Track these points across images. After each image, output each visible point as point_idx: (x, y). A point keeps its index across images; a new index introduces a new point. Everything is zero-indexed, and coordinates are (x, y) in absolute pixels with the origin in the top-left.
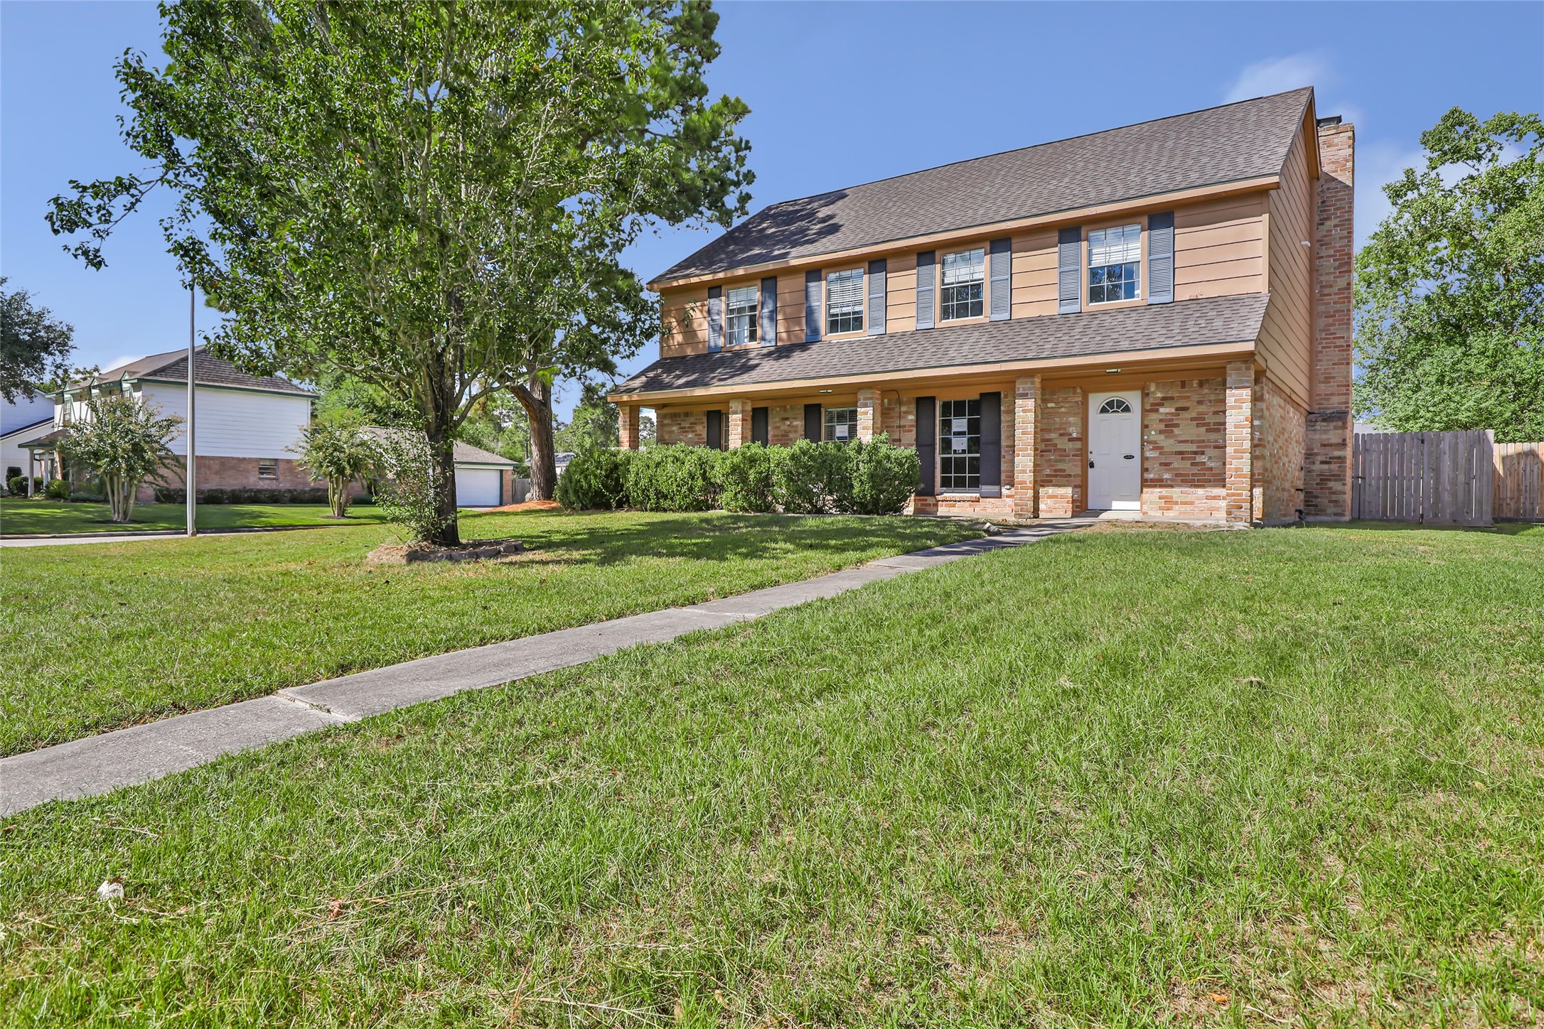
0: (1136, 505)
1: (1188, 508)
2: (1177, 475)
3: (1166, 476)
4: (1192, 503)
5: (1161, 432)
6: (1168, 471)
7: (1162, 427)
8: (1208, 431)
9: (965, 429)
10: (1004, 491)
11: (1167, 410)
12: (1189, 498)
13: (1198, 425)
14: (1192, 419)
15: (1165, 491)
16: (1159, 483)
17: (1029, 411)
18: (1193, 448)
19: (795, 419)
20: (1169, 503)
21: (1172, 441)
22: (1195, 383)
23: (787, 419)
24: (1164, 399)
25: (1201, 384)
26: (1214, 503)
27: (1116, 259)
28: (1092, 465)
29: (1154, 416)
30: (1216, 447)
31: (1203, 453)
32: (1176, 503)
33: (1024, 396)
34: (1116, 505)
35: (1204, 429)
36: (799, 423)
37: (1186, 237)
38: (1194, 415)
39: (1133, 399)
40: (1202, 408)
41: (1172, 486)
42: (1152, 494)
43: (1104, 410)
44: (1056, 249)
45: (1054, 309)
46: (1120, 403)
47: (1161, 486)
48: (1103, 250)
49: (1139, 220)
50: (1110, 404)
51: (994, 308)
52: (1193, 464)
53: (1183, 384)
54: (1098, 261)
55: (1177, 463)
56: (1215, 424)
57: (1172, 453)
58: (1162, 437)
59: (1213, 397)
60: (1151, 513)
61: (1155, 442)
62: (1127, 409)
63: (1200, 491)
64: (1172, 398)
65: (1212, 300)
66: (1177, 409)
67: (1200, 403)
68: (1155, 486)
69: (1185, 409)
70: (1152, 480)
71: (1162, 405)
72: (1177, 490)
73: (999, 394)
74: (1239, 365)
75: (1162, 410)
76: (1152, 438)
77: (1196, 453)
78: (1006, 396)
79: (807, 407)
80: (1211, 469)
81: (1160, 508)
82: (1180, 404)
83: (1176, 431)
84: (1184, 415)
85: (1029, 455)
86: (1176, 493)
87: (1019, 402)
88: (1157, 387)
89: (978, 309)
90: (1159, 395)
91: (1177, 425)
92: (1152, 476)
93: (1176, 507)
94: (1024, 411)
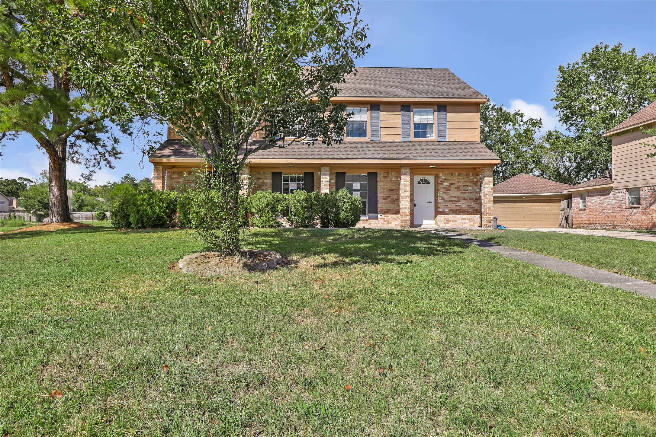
0: (433, 222)
1: (455, 223)
2: (450, 210)
3: (446, 210)
4: (456, 221)
5: (444, 193)
6: (447, 208)
7: (444, 190)
8: (461, 193)
9: (359, 188)
10: (379, 216)
11: (447, 184)
12: (455, 219)
13: (458, 191)
14: (456, 188)
15: (446, 216)
16: (443, 213)
17: (407, 181)
18: (456, 199)
19: (266, 179)
20: (448, 221)
21: (448, 196)
22: (457, 174)
23: (260, 179)
24: (445, 179)
25: (459, 175)
26: (464, 221)
27: (424, 121)
28: (415, 206)
29: (441, 186)
30: (464, 199)
31: (460, 201)
32: (450, 221)
33: (405, 175)
34: (425, 222)
35: (460, 192)
36: (269, 181)
37: (451, 117)
38: (456, 186)
39: (431, 179)
40: (459, 184)
41: (448, 214)
42: (441, 218)
43: (419, 183)
44: (400, 113)
45: (399, 139)
46: (426, 180)
47: (444, 214)
48: (426, 117)
49: (433, 107)
50: (422, 180)
51: (373, 135)
52: (456, 206)
53: (452, 174)
54: (417, 121)
55: (451, 205)
56: (464, 190)
57: (448, 201)
58: (445, 195)
59: (463, 180)
60: (441, 225)
61: (442, 197)
62: (428, 183)
63: (459, 216)
64: (448, 179)
65: (463, 142)
66: (450, 184)
67: (458, 182)
68: (442, 214)
69: (453, 184)
70: (441, 212)
71: (444, 182)
72: (451, 216)
73: (377, 173)
74: (489, 168)
75: (444, 184)
76: (441, 195)
77: (457, 201)
78: (380, 174)
79: (273, 173)
80: (463, 208)
81: (444, 223)
82: (451, 182)
83: (450, 192)
84: (453, 186)
85: (407, 201)
86: (450, 217)
87: (403, 177)
88: (443, 175)
89: (364, 134)
90: (443, 178)
91: (450, 190)
92: (441, 210)
93: (450, 223)
94: (405, 181)
